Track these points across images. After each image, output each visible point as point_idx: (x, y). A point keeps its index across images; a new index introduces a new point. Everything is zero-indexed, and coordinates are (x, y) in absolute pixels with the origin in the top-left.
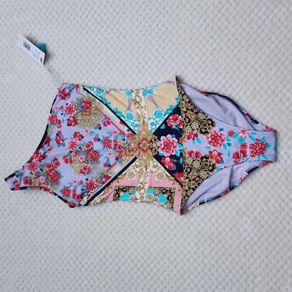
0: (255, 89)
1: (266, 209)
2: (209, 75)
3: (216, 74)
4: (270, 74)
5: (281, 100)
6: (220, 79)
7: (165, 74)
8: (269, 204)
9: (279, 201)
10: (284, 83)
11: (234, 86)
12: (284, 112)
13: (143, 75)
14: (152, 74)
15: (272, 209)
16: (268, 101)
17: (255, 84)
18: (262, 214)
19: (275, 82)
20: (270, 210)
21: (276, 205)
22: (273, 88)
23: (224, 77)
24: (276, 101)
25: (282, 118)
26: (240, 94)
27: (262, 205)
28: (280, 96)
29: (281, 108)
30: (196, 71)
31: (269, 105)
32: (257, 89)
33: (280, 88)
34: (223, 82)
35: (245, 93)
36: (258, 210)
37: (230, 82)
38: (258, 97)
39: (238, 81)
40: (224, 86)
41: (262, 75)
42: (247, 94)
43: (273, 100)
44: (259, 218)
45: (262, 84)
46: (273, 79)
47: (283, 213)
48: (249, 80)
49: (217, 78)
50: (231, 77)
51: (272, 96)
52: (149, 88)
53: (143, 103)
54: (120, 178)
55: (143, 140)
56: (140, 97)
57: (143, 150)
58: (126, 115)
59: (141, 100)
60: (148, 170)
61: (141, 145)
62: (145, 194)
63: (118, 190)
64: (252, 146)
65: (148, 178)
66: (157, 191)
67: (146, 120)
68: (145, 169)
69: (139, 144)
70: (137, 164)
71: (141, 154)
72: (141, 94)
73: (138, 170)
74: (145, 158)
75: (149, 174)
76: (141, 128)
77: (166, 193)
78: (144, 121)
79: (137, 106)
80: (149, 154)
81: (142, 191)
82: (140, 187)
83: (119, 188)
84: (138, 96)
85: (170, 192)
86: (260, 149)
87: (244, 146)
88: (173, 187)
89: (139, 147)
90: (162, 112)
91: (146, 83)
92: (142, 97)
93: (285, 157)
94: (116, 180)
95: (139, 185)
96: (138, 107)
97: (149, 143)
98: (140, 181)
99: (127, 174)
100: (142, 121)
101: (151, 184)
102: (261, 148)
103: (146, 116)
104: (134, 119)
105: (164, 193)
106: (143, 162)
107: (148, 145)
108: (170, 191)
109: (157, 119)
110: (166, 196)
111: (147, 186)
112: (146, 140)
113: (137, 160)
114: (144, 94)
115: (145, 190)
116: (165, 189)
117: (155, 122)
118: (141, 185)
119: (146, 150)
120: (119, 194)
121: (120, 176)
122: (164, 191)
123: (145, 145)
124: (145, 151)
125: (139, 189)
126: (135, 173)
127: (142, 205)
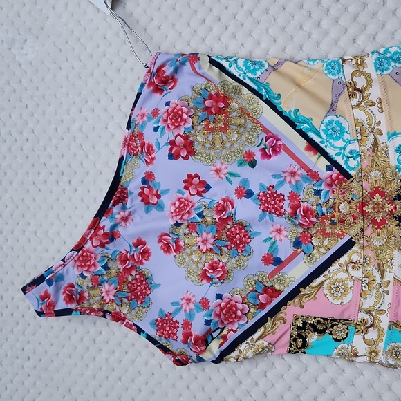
52: (393, 50)
53: (375, 93)
54: (307, 296)
55: (372, 194)
56: (367, 76)
57: (374, 221)
58: (323, 127)
59: (369, 81)
60: (388, 276)
61: (368, 209)
62: (381, 345)
63: (303, 328)
65: (388, 299)
67: (381, 139)
68: (376, 274)
69: (363, 204)
70: (355, 258)
71: (368, 231)
72: (370, 68)
73: (358, 274)
74: (378, 243)
75: (390, 288)
76: (367, 162)
78: (376, 143)
79: (355, 101)
80: (390, 233)
82: (364, 322)
83: (305, 323)
84: (363, 73)
89: (363, 213)
91: (381, 37)
92: (374, 74)
94: (297, 300)
95: (362, 316)
96: (358, 105)
97: (392, 203)
98: (366, 307)
99: (325, 285)
100: (370, 143)
101: (396, 315)
103: (383, 128)
104: (346, 137)
106: (371, 254)
107: (388, 207)
111: (384, 321)
112: (382, 194)
113: (355, 248)
114: (380, 66)
115: (380, 331)
118: (366, 316)
119: (383, 222)
120: (304, 339)
121: (307, 290)
124: (378, 225)
125: (363, 327)
126: (350, 284)
127: (369, 372)
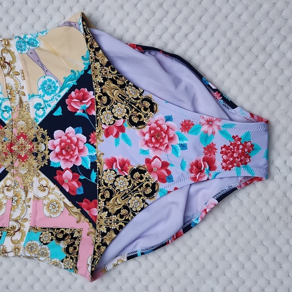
0: (230, 43)
1: (248, 266)
2: (146, 14)
3: (159, 14)
4: (258, 16)
5: (276, 64)
6: (166, 22)
7: (61, 10)
8: (254, 258)
9: (273, 250)
10: (283, 32)
11: (192, 37)
12: (282, 87)
13: (20, 11)
14: (37, 10)
15: (260, 266)
16: (253, 67)
17: (229, 34)
18: (242, 274)
19: (266, 30)
20: (255, 267)
21: (268, 259)
22: (262, 41)
23: (174, 20)
24: (267, 65)
25: (278, 98)
26: (203, 52)
27: (241, 258)
28: (276, 56)
29: (276, 79)
30: (122, 7)
31: (256, 74)
32: (234, 44)
33: (276, 41)
34: (171, 30)
35: (212, 51)
36: (235, 266)
37: (185, 29)
38: (235, 59)
39: (198, 28)
40: (173, 37)
41: (244, 17)
42: (217, 52)
43: (263, 65)
44: (236, 282)
45: (242, 34)
46: (264, 25)
47: (279, 274)
48: (219, 26)
49: (161, 21)
50: (186, 20)
51: (262, 58)
64: (226, 150)
66: (47, 236)
77: (63, 239)
81: (18, 236)
85: (72, 238)
86: (240, 155)
87: (210, 149)
88: (77, 227)
90: (57, 84)
93: (284, 170)
102: (243, 154)
105: (59, 240)
108: (72, 234)
109: (47, 98)
110: (63, 245)
116: (62, 232)
117: (42, 103)
122: (61, 236)
123: (22, 147)
